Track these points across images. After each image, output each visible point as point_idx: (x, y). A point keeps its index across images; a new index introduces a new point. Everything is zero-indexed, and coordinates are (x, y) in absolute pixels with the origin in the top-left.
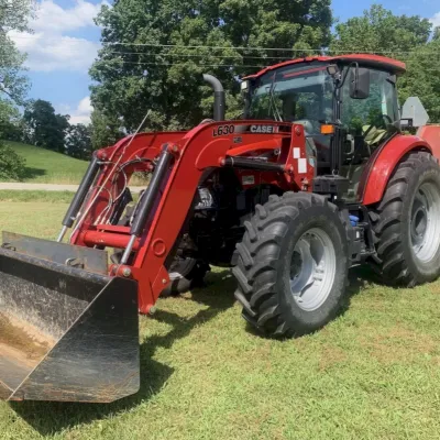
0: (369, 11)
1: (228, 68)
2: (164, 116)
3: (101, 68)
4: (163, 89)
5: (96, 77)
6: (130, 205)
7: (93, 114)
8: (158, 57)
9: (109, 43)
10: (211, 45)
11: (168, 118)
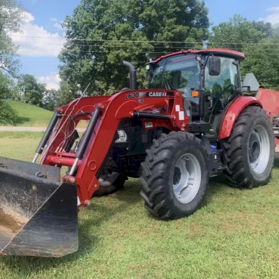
0: (232, 18)
1: (145, 54)
2: (105, 84)
3: (65, 54)
4: (105, 68)
5: (63, 60)
6: (78, 140)
7: (61, 83)
8: (101, 47)
9: (71, 39)
10: (134, 40)
11: (108, 85)
